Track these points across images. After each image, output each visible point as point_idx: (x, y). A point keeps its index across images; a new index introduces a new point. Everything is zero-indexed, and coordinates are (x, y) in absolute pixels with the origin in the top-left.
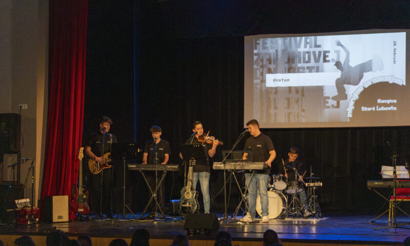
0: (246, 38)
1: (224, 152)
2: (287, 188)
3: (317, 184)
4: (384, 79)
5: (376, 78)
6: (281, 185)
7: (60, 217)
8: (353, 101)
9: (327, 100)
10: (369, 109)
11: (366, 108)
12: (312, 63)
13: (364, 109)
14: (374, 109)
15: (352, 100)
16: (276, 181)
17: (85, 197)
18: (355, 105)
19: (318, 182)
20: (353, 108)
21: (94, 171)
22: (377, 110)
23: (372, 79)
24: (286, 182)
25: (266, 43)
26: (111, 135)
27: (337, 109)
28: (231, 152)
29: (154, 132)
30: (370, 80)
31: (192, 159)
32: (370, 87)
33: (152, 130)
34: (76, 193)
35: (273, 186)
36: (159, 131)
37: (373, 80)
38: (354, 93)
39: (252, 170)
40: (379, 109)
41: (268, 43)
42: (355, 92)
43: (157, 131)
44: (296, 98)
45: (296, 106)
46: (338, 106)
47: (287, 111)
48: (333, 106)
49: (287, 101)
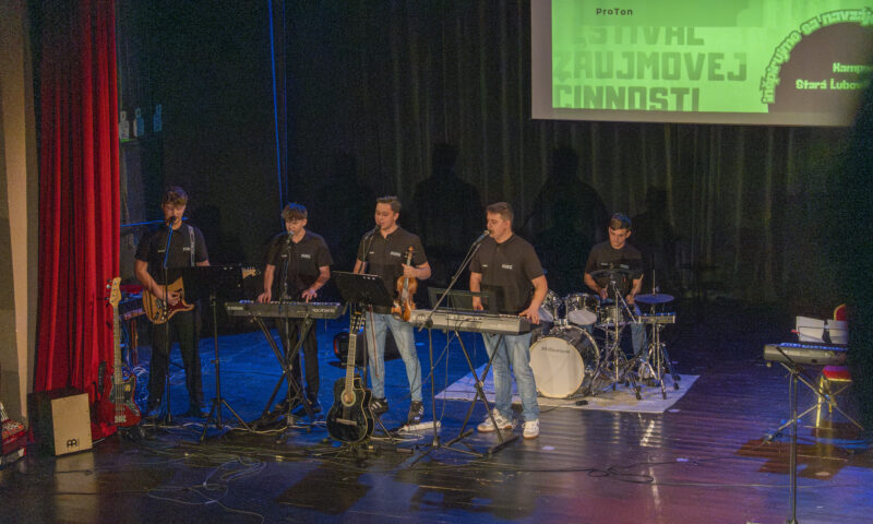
1: (433, 292)
4: (850, 16)
5: (830, 13)
7: (71, 443)
8: (777, 65)
9: (717, 61)
10: (814, 85)
11: (806, 83)
13: (801, 84)
14: (823, 85)
15: (774, 63)
17: (128, 388)
18: (781, 75)
20: (777, 81)
21: (156, 318)
22: (832, 87)
23: (821, 15)
26: (192, 232)
27: (740, 83)
28: (447, 292)
29: (291, 219)
30: (816, 18)
31: (357, 316)
32: (816, 33)
33: (285, 214)
34: (108, 382)
36: (302, 218)
37: (824, 17)
38: (779, 47)
40: (835, 85)
42: (782, 44)
43: (295, 217)
44: (648, 54)
45: (648, 72)
46: (742, 77)
47: (626, 83)
48: (731, 76)
49: (626, 60)
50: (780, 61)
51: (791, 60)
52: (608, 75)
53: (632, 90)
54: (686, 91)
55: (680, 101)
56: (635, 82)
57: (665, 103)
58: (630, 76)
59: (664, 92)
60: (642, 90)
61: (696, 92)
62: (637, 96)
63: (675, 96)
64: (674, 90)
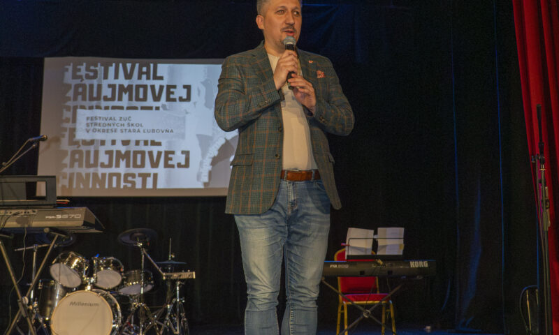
0: (48, 61)
2: (122, 285)
3: (186, 275)
6: (109, 278)
8: (210, 158)
9: (170, 156)
12: (150, 102)
15: (208, 157)
16: (99, 270)
18: (212, 164)
19: (186, 271)
20: (209, 168)
24: (120, 273)
25: (79, 70)
27: (185, 170)
35: (92, 280)
38: (211, 147)
39: (52, 229)
41: (82, 70)
42: (213, 145)
44: (123, 152)
45: (123, 163)
46: (187, 165)
47: (107, 171)
48: (179, 165)
49: (108, 156)
50: (212, 156)
51: (219, 154)
52: (95, 165)
53: (111, 175)
54: (149, 175)
55: (144, 183)
56: (114, 170)
57: (133, 183)
58: (110, 166)
59: (133, 176)
60: (118, 175)
61: (155, 176)
62: (115, 179)
63: (140, 179)
64: (140, 175)
